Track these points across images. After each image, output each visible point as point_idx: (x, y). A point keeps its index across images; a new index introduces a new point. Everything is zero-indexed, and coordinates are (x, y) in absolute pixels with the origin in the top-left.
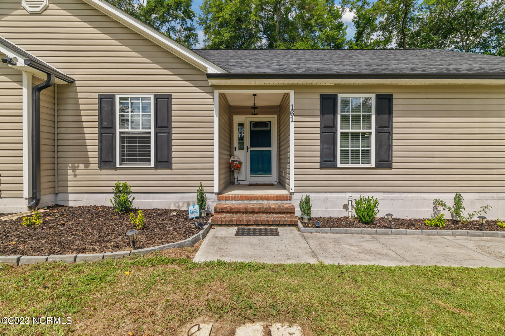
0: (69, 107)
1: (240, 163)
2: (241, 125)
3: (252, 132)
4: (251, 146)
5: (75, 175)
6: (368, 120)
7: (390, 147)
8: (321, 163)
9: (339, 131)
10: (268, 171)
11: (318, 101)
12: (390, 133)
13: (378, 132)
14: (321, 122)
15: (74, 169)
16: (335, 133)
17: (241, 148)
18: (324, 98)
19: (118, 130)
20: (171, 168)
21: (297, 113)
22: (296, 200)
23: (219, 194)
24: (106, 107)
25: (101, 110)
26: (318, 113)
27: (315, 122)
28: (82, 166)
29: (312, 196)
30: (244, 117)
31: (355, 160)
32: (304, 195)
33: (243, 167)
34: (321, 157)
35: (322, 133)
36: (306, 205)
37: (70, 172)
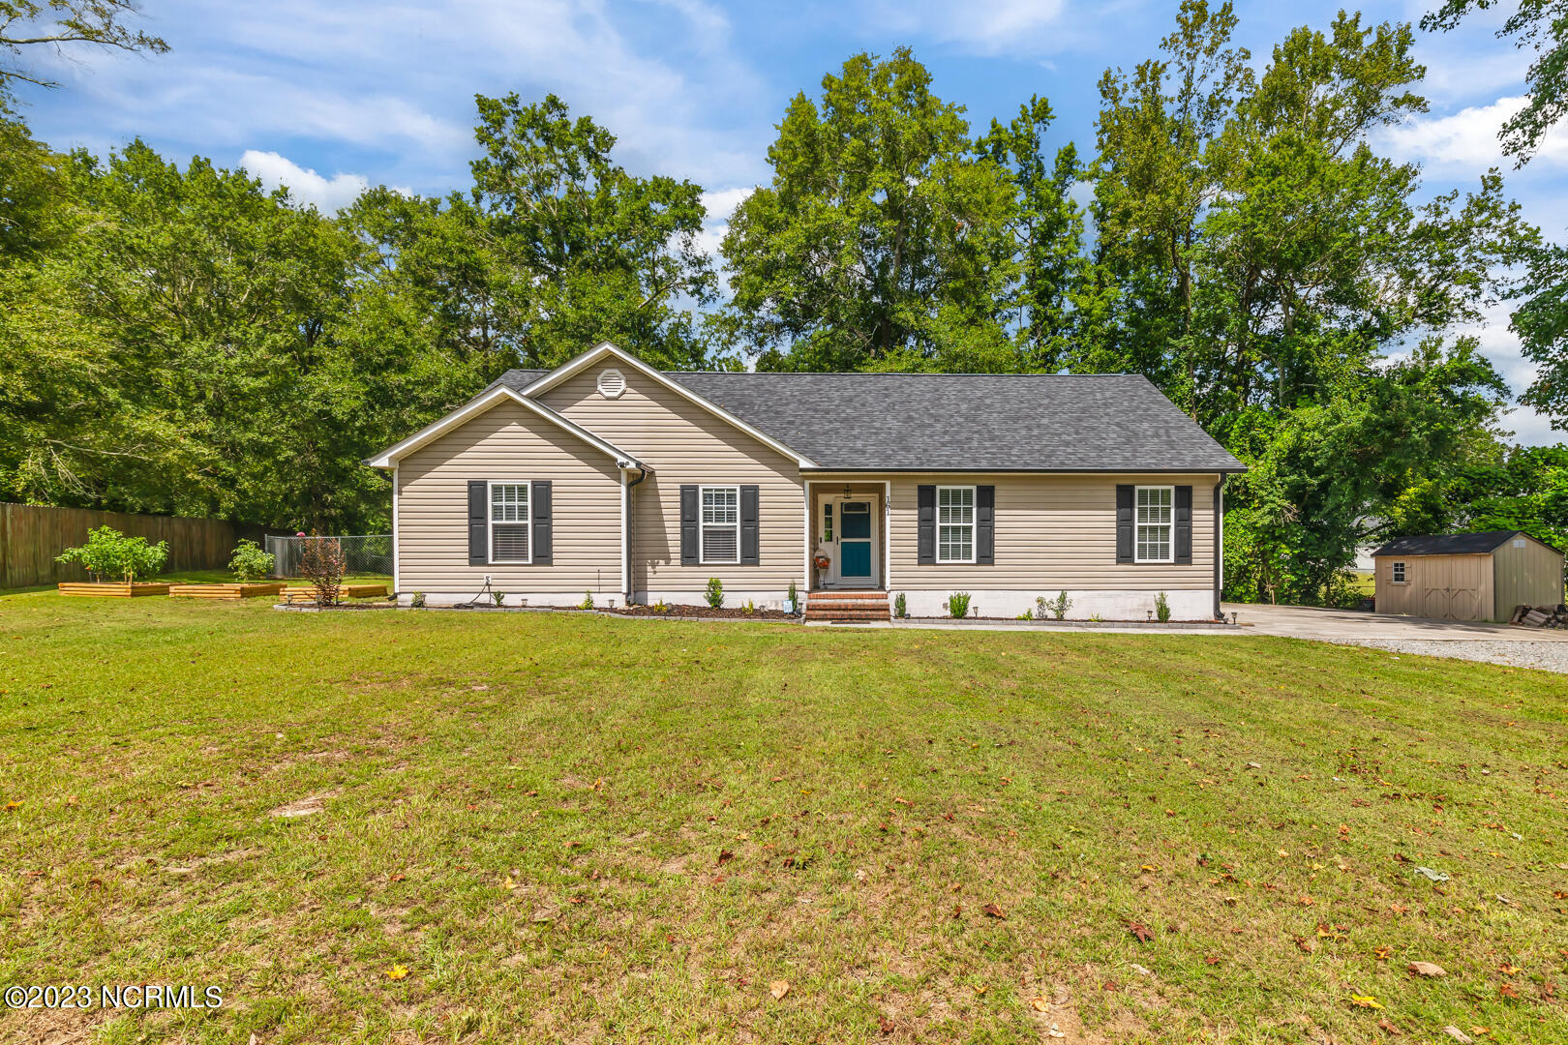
0: (649, 499)
1: (828, 560)
2: (828, 509)
3: (844, 517)
4: (843, 537)
5: (655, 572)
6: (968, 512)
7: (992, 541)
8: (919, 558)
9: (938, 524)
10: (867, 572)
11: (916, 492)
12: (992, 527)
13: (978, 527)
14: (919, 514)
15: (654, 566)
16: (934, 527)
17: (830, 538)
18: (921, 489)
19: (701, 524)
20: (758, 565)
21: (893, 506)
22: (891, 600)
23: (809, 592)
24: (689, 500)
25: (683, 501)
26: (916, 505)
27: (912, 516)
28: (662, 562)
29: (906, 593)
30: (834, 495)
31: (956, 555)
32: (900, 593)
33: (832, 564)
34: (919, 552)
35: (919, 527)
36: (901, 602)
37: (649, 568)
